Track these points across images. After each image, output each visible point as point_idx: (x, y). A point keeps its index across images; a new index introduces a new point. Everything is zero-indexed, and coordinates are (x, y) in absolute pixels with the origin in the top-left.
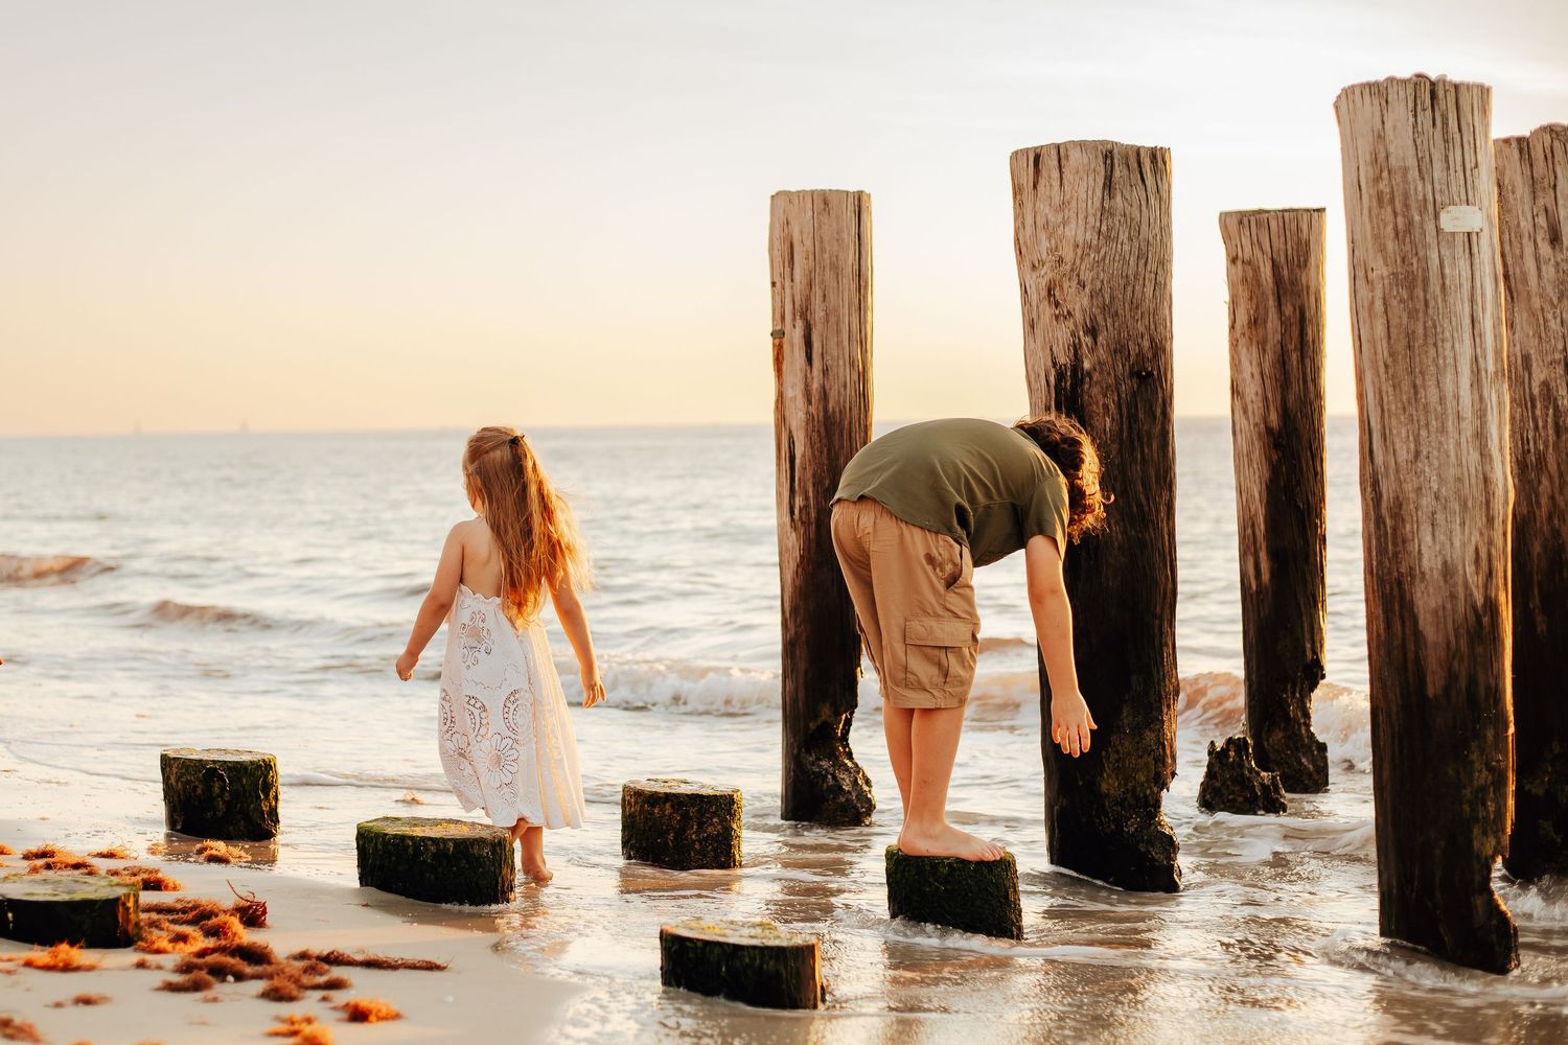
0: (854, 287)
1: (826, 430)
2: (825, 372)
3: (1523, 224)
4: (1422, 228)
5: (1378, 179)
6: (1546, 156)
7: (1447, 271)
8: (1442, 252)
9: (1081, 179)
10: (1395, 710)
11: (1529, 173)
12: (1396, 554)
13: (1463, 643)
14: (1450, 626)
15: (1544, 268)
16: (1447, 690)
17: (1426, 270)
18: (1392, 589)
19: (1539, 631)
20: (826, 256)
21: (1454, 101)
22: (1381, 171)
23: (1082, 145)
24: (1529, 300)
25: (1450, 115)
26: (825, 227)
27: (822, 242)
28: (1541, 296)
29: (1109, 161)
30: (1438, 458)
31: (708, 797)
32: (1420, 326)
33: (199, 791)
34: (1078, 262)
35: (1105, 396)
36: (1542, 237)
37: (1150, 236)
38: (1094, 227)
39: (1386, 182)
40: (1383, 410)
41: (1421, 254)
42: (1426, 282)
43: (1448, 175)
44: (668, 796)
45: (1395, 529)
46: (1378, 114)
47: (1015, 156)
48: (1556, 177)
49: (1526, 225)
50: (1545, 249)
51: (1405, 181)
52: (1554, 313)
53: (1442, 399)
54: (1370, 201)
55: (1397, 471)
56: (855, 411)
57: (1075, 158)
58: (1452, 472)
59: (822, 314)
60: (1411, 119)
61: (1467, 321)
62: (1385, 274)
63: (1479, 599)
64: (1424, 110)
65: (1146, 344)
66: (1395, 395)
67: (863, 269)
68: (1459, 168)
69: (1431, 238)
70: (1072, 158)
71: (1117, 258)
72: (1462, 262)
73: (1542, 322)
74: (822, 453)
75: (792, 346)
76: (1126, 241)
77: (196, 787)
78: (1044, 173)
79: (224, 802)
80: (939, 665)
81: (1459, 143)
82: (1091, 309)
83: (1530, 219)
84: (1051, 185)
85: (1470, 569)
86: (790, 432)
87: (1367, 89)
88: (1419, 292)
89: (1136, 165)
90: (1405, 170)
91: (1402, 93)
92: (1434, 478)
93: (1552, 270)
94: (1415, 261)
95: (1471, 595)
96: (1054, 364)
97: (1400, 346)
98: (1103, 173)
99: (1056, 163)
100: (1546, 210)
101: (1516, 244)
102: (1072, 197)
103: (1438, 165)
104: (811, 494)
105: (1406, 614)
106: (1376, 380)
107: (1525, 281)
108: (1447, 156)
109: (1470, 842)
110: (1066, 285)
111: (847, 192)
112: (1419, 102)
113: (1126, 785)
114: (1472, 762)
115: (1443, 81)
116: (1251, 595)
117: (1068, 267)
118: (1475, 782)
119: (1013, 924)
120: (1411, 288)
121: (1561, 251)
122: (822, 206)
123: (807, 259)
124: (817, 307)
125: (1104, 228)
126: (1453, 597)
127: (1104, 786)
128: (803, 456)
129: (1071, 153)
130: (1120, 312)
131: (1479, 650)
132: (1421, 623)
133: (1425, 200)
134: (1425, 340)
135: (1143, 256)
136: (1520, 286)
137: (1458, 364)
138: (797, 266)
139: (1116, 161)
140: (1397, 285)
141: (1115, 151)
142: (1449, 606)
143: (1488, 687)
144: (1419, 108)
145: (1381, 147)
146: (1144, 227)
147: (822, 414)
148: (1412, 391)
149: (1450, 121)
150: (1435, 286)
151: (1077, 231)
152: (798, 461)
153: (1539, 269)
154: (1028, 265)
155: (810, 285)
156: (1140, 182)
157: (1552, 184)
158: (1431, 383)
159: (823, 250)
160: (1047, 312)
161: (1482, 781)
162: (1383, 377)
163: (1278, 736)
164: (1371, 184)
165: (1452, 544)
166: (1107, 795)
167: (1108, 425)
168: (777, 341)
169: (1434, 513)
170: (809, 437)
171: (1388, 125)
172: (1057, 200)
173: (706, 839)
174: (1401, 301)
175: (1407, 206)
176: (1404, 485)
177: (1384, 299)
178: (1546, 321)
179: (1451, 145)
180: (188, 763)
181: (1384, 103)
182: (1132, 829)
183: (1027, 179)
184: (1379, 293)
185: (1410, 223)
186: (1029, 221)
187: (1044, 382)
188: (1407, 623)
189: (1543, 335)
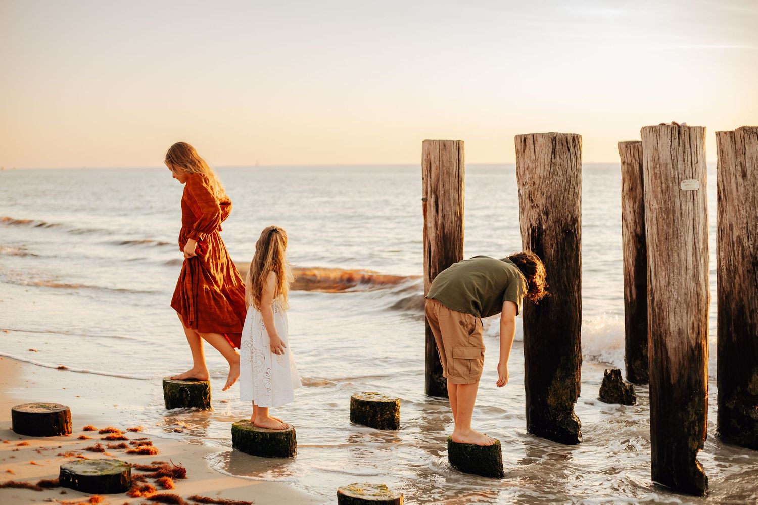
0: (456, 181)
1: (444, 241)
2: (444, 217)
3: (731, 169)
4: (673, 189)
5: (655, 168)
6: (741, 140)
7: (683, 207)
8: (681, 199)
9: (543, 149)
10: (658, 388)
11: (734, 147)
12: (660, 324)
13: (686, 363)
14: (681, 355)
15: (739, 188)
16: (679, 381)
17: (674, 207)
18: (658, 338)
19: (733, 340)
20: (445, 168)
21: (688, 135)
22: (656, 164)
23: (543, 135)
24: (733, 201)
25: (686, 141)
26: (444, 156)
27: (443, 162)
28: (738, 200)
29: (554, 142)
30: (677, 285)
31: (385, 403)
32: (671, 230)
33: (178, 396)
34: (541, 184)
35: (552, 240)
36: (739, 174)
37: (572, 173)
38: (547, 170)
39: (658, 169)
40: (655, 264)
41: (672, 200)
42: (674, 212)
43: (685, 166)
44: (368, 402)
45: (659, 314)
46: (656, 140)
47: (517, 137)
48: (745, 149)
49: (732, 169)
50: (740, 180)
51: (666, 169)
52: (743, 207)
53: (680, 261)
54: (652, 176)
55: (661, 290)
56: (456, 233)
57: (540, 141)
58: (683, 292)
59: (442, 192)
60: (669, 143)
61: (691, 228)
62: (657, 207)
63: (693, 343)
64: (675, 139)
65: (569, 219)
66: (660, 258)
67: (460, 174)
68: (690, 164)
69: (676, 194)
70: (538, 140)
71: (557, 183)
72: (690, 203)
73: (738, 211)
74: (442, 250)
75: (430, 205)
76: (561, 175)
77: (176, 395)
78: (528, 146)
79: (187, 400)
80: (467, 366)
81: (690, 153)
82: (546, 204)
83: (734, 167)
84: (530, 151)
85: (690, 331)
86: (429, 241)
87: (652, 129)
88: (671, 216)
89: (566, 144)
90: (666, 164)
91: (666, 132)
92: (675, 293)
93: (743, 189)
94: (669, 203)
95: (690, 342)
96: (531, 226)
97: (663, 238)
98: (552, 147)
99: (532, 142)
100: (741, 163)
101: (728, 177)
102: (539, 157)
103: (680, 162)
104: (437, 268)
105: (663, 349)
106: (653, 251)
107: (731, 193)
108: (684, 159)
109: (687, 444)
110: (536, 194)
111: (454, 141)
112: (673, 136)
113: (558, 401)
114: (689, 411)
115: (684, 126)
116: (628, 304)
117: (537, 186)
118: (690, 419)
119: (498, 471)
120: (668, 215)
121: (747, 181)
122: (443, 147)
123: (437, 169)
124: (440, 190)
125: (552, 170)
126: (682, 343)
127: (549, 402)
128: (434, 251)
129: (539, 139)
130: (558, 205)
131: (693, 365)
132: (669, 353)
133: (674, 177)
134: (673, 236)
135: (568, 182)
136: (729, 195)
137: (687, 247)
138: (432, 172)
139: (557, 142)
140: (662, 213)
141: (557, 138)
142: (680, 347)
143: (696, 381)
144: (673, 138)
145: (657, 154)
146: (569, 170)
147: (442, 235)
148: (667, 257)
149: (686, 143)
150: (678, 214)
151: (540, 171)
152: (432, 254)
153: (737, 188)
154: (521, 183)
155: (438, 180)
156: (567, 151)
157: (744, 152)
158: (675, 254)
159: (443, 166)
160: (528, 204)
161: (693, 419)
162: (656, 250)
163: (638, 362)
164: (652, 169)
165: (682, 321)
166: (550, 405)
167: (552, 252)
168: (424, 203)
169: (675, 308)
170: (436, 243)
171: (659, 145)
172: (533, 158)
173: (383, 420)
174: (664, 219)
175: (666, 179)
176: (663, 296)
177: (657, 217)
178: (739, 210)
179: (686, 154)
180: (173, 385)
181: (658, 136)
182: (560, 419)
183: (521, 148)
184: (655, 215)
185: (668, 187)
186: (522, 165)
187: (527, 233)
188: (663, 351)
189: (738, 216)
